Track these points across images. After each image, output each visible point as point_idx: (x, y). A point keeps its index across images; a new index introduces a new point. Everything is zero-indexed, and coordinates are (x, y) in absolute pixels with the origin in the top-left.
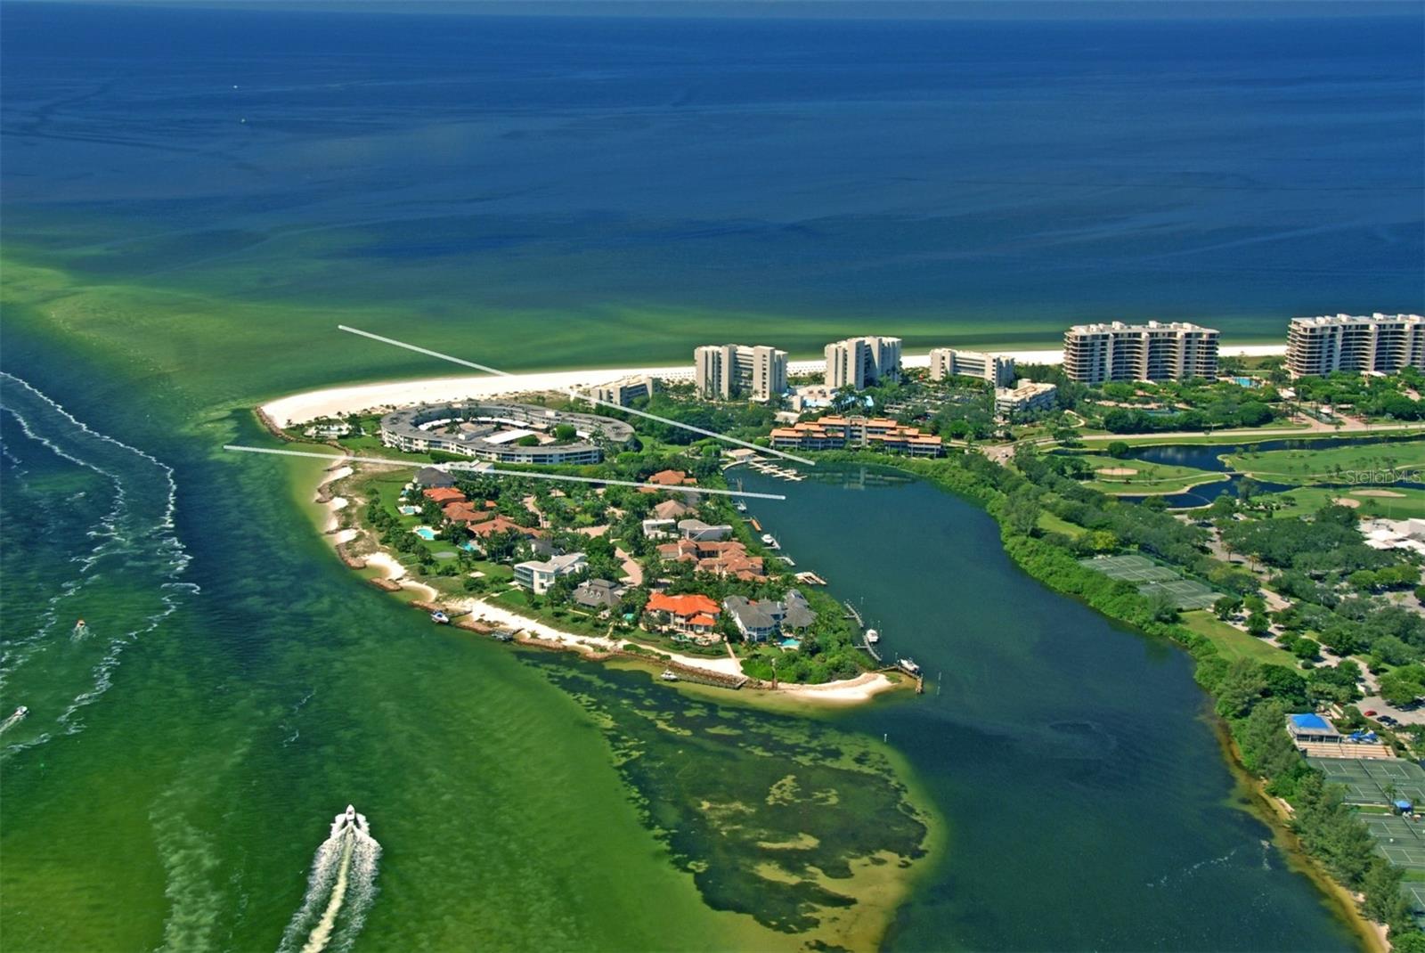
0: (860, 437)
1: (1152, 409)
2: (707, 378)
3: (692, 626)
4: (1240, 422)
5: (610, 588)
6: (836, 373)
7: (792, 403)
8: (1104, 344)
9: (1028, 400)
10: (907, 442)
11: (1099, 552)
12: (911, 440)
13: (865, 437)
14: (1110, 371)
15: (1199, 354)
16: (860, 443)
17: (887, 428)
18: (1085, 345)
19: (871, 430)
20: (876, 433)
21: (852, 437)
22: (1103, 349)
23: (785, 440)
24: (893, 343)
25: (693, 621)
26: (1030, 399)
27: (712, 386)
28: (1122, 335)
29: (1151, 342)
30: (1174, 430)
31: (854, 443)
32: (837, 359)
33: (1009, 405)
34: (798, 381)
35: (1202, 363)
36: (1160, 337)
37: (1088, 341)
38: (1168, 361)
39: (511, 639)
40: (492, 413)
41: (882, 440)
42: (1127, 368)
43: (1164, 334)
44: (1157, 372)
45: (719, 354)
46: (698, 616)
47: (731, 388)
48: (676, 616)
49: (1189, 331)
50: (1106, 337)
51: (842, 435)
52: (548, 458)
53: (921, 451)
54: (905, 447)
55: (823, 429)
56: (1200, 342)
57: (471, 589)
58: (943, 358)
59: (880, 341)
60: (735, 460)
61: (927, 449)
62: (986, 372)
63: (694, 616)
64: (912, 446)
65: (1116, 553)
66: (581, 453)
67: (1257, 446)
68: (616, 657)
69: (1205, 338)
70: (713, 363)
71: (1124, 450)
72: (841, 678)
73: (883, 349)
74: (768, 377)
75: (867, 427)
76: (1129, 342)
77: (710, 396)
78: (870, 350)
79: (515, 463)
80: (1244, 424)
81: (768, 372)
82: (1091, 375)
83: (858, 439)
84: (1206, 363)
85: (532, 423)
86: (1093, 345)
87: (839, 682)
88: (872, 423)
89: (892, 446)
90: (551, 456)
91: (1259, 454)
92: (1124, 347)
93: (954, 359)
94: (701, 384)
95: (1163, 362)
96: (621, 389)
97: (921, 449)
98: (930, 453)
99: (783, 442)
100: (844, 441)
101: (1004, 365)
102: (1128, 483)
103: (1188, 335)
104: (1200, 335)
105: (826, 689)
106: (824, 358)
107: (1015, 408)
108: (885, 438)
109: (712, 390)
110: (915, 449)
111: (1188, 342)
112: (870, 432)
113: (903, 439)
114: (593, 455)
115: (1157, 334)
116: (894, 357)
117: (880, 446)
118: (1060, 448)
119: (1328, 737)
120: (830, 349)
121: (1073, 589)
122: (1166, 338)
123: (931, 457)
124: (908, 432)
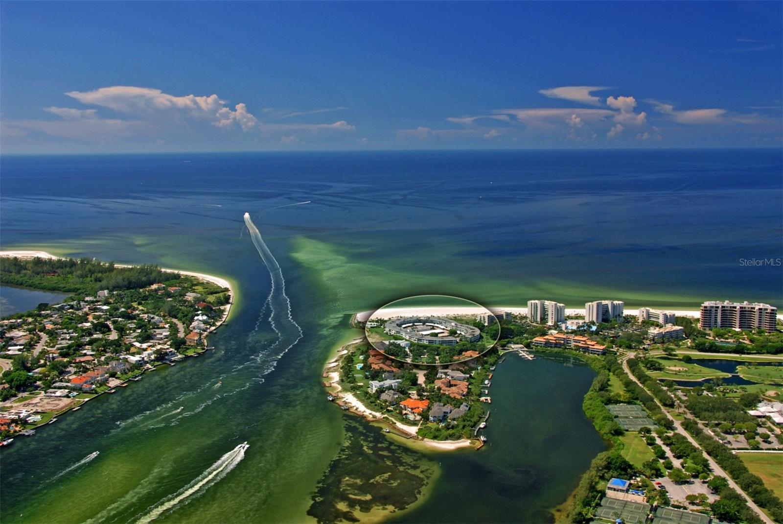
0: (570, 343)
1: (729, 342)
2: (531, 314)
3: (413, 412)
4: (765, 351)
5: (394, 394)
6: (589, 315)
7: (561, 327)
8: (717, 310)
9: (664, 333)
10: (588, 347)
11: (622, 402)
12: (590, 347)
13: (573, 344)
14: (720, 323)
15: (766, 318)
16: (570, 346)
17: (581, 341)
18: (707, 310)
19: (575, 341)
20: (577, 342)
21: (568, 343)
22: (716, 313)
23: (538, 342)
24: (619, 304)
25: (414, 411)
26: (665, 333)
27: (534, 317)
28: (727, 307)
29: (741, 311)
30: (730, 352)
31: (568, 346)
32: (590, 309)
33: (653, 335)
34: (569, 318)
35: (768, 323)
36: (747, 309)
37: (708, 309)
38: (750, 320)
39: (348, 409)
40: (435, 322)
41: (578, 345)
42: (729, 322)
43: (749, 308)
44: (745, 325)
45: (537, 304)
46: (417, 409)
47: (541, 318)
48: (408, 408)
49: (761, 307)
50: (718, 307)
51: (562, 342)
52: (434, 342)
53: (594, 352)
54: (588, 349)
55: (555, 339)
56: (767, 313)
57: (352, 389)
58: (643, 312)
59: (612, 302)
60: (513, 349)
61: (597, 351)
62: (660, 319)
63: (415, 408)
64: (590, 349)
65: (629, 403)
66: (448, 341)
67: (756, 363)
68: (378, 421)
69: (769, 311)
70: (534, 307)
71: (688, 359)
72: (451, 440)
73: (614, 306)
74: (553, 315)
75: (574, 340)
76: (730, 310)
77: (533, 321)
78: (608, 306)
79: (422, 343)
80: (768, 353)
81: (554, 313)
82: (710, 324)
83: (570, 344)
84: (770, 323)
85: (446, 327)
86: (711, 310)
87: (449, 441)
88: (576, 338)
89: (583, 349)
90: (435, 341)
91: (757, 367)
92: (727, 313)
93: (648, 313)
94: (529, 316)
95: (748, 321)
96: (488, 316)
97: (594, 351)
98: (597, 353)
99: (538, 343)
100: (564, 344)
101: (669, 317)
102: (676, 374)
103: (760, 309)
104: (767, 309)
105: (441, 443)
106: (585, 308)
107: (655, 336)
108: (580, 345)
109: (534, 319)
110: (592, 350)
111: (760, 312)
112: (575, 342)
113: (587, 346)
114: (454, 342)
115: (745, 308)
116: (619, 310)
117: (578, 348)
118: (666, 356)
119: (621, 490)
120: (587, 305)
121: (592, 416)
122: (750, 309)
123: (598, 355)
124: (588, 343)
